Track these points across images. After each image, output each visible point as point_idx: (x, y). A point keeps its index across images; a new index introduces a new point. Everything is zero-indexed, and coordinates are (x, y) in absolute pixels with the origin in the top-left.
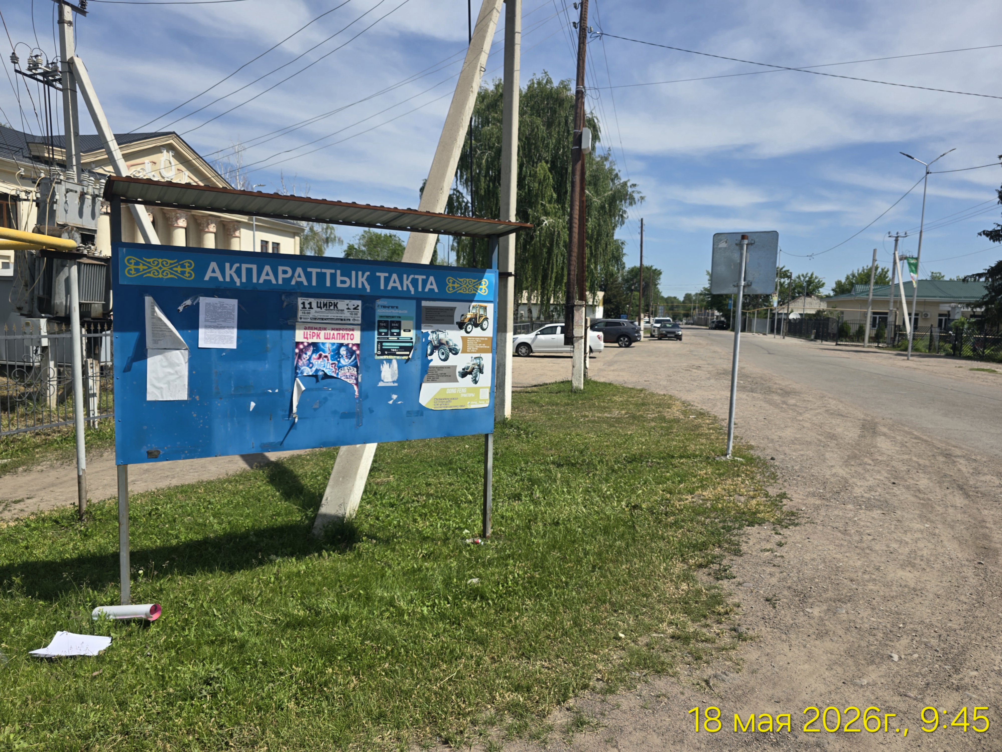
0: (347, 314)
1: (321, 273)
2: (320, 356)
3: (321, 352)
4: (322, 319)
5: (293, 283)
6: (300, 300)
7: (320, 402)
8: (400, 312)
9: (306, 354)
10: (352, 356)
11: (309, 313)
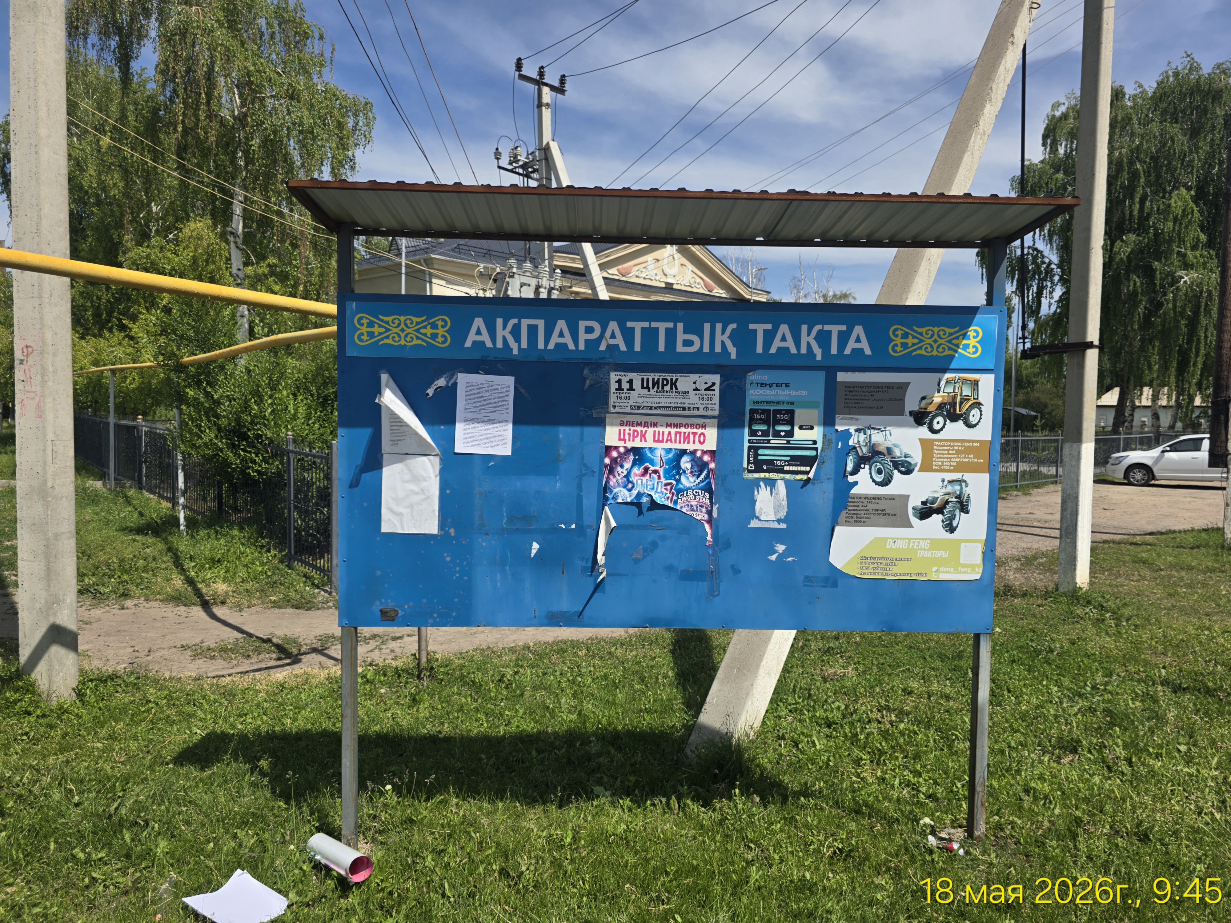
0: (693, 399)
1: (650, 329)
2: (646, 470)
3: (647, 464)
4: (651, 408)
5: (603, 347)
6: (614, 377)
7: (645, 550)
8: (793, 393)
9: (622, 466)
10: (701, 472)
11: (629, 398)
